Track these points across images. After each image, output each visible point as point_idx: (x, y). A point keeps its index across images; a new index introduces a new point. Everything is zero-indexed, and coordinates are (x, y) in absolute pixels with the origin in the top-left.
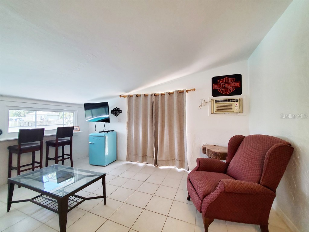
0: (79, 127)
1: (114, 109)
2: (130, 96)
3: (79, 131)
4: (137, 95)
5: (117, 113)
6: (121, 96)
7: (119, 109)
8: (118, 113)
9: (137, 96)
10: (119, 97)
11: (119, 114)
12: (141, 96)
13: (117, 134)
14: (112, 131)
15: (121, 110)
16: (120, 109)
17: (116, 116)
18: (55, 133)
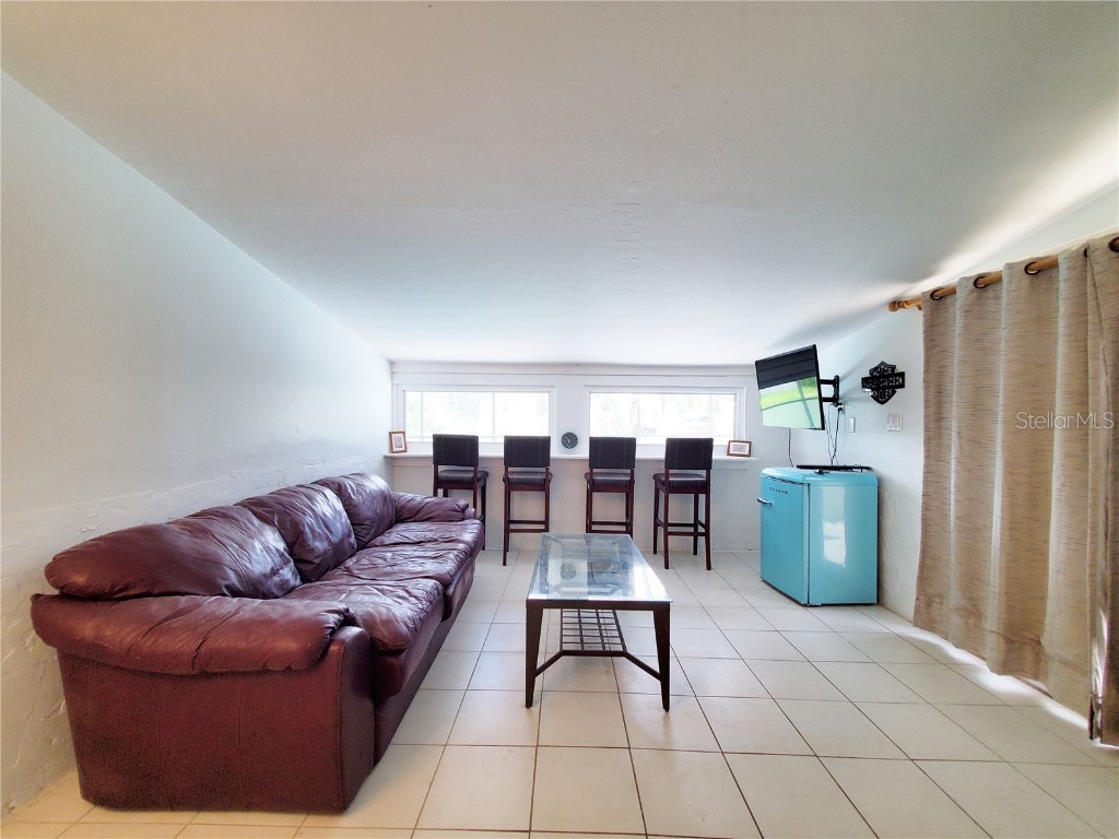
0: (750, 443)
1: (872, 371)
2: (939, 297)
3: (749, 456)
4: (981, 277)
5: (884, 388)
6: (896, 305)
7: (893, 368)
8: (889, 387)
9: (982, 283)
10: (886, 309)
11: (894, 392)
12: (1005, 280)
13: (880, 484)
14: (862, 468)
15: (902, 375)
16: (899, 369)
17: (882, 403)
18: (662, 455)
